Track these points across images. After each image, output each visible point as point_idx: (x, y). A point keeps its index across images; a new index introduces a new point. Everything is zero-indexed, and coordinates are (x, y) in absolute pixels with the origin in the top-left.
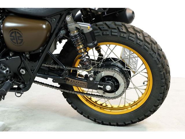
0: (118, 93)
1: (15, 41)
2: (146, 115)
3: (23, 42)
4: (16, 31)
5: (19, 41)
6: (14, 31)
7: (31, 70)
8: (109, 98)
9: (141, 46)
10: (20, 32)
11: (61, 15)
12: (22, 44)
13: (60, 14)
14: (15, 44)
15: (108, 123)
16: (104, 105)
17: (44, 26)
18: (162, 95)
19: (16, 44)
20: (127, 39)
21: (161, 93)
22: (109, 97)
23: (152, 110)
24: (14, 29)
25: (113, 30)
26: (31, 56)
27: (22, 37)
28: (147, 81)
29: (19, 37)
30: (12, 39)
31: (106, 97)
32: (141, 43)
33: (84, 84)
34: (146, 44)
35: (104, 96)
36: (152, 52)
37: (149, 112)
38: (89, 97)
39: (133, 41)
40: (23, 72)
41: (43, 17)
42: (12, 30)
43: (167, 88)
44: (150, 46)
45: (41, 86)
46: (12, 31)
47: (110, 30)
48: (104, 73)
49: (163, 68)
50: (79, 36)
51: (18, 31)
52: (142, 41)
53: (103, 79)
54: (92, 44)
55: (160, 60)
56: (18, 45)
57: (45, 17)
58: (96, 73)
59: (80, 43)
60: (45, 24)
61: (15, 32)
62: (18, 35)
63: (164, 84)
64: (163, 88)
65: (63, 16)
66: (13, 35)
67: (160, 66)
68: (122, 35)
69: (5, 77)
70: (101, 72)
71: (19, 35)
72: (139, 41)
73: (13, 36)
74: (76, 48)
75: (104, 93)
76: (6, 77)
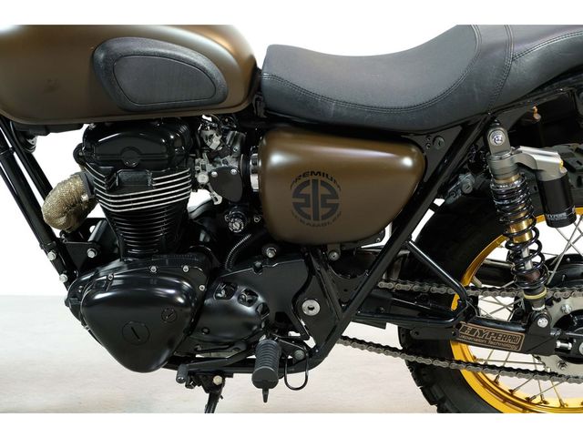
1: (309, 211)
3: (335, 215)
4: (320, 178)
5: (323, 211)
6: (311, 178)
7: (341, 303)
10: (331, 183)
12: (330, 219)
13: (462, 125)
14: (306, 221)
16: (537, 400)
17: (408, 162)
19: (312, 221)
22: (577, 377)
24: (312, 173)
26: (345, 254)
27: (337, 197)
29: (324, 197)
30: (297, 206)
31: (568, 378)
33: (513, 338)
35: (560, 372)
38: (492, 377)
40: (312, 309)
41: (405, 134)
42: (304, 175)
45: (358, 350)
46: (303, 180)
50: (522, 193)
51: (324, 179)
54: (564, 214)
56: (316, 223)
57: (407, 134)
59: (522, 215)
61: (315, 182)
62: (323, 191)
65: (476, 132)
66: (308, 190)
69: (249, 326)
70: (563, 300)
71: (328, 193)
73: (307, 197)
75: (562, 365)
76: (255, 328)
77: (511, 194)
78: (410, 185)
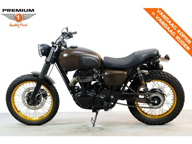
0: (160, 105)
1: (111, 81)
2: (174, 116)
3: (115, 81)
5: (113, 81)
8: (156, 108)
9: (171, 80)
10: (114, 76)
11: (134, 67)
15: (154, 124)
16: (151, 114)
17: (126, 73)
18: (181, 105)
20: (164, 78)
21: (181, 104)
23: (177, 113)
24: (111, 75)
25: (157, 74)
26: (117, 88)
28: (174, 99)
30: (109, 80)
31: (154, 108)
32: (171, 79)
33: (144, 101)
34: (173, 79)
36: (176, 83)
37: (176, 115)
39: (167, 78)
40: (112, 97)
43: (184, 101)
44: (175, 80)
47: (156, 74)
48: (153, 95)
49: (182, 90)
52: (171, 78)
53: (153, 98)
54: (149, 80)
55: (180, 87)
56: (112, 83)
58: (149, 95)
59: (143, 80)
60: (126, 72)
63: (182, 99)
64: (182, 101)
65: (135, 68)
66: (111, 78)
67: (180, 89)
68: (162, 76)
69: (103, 100)
71: (114, 78)
72: (170, 78)
74: (141, 82)
75: (153, 106)
77: (141, 77)
78: (126, 77)
